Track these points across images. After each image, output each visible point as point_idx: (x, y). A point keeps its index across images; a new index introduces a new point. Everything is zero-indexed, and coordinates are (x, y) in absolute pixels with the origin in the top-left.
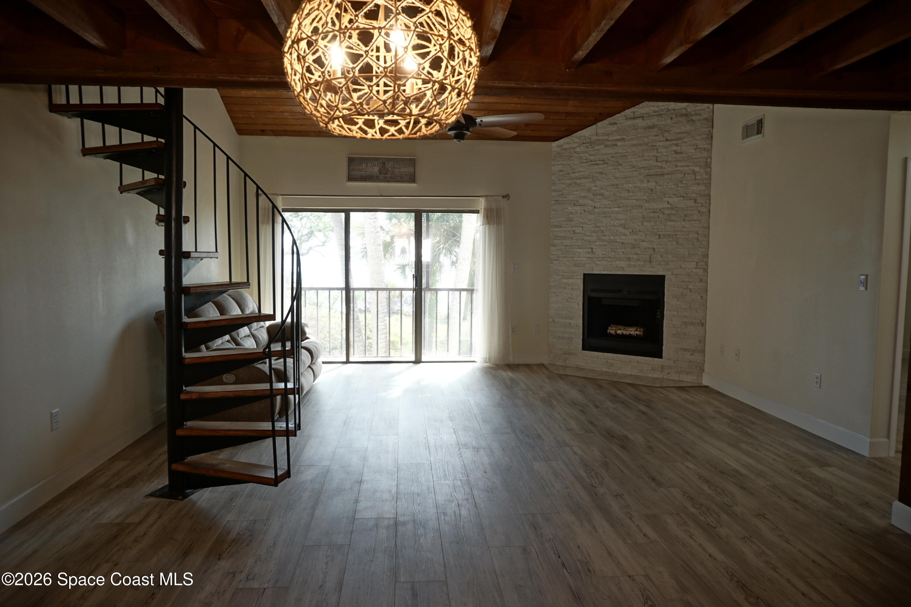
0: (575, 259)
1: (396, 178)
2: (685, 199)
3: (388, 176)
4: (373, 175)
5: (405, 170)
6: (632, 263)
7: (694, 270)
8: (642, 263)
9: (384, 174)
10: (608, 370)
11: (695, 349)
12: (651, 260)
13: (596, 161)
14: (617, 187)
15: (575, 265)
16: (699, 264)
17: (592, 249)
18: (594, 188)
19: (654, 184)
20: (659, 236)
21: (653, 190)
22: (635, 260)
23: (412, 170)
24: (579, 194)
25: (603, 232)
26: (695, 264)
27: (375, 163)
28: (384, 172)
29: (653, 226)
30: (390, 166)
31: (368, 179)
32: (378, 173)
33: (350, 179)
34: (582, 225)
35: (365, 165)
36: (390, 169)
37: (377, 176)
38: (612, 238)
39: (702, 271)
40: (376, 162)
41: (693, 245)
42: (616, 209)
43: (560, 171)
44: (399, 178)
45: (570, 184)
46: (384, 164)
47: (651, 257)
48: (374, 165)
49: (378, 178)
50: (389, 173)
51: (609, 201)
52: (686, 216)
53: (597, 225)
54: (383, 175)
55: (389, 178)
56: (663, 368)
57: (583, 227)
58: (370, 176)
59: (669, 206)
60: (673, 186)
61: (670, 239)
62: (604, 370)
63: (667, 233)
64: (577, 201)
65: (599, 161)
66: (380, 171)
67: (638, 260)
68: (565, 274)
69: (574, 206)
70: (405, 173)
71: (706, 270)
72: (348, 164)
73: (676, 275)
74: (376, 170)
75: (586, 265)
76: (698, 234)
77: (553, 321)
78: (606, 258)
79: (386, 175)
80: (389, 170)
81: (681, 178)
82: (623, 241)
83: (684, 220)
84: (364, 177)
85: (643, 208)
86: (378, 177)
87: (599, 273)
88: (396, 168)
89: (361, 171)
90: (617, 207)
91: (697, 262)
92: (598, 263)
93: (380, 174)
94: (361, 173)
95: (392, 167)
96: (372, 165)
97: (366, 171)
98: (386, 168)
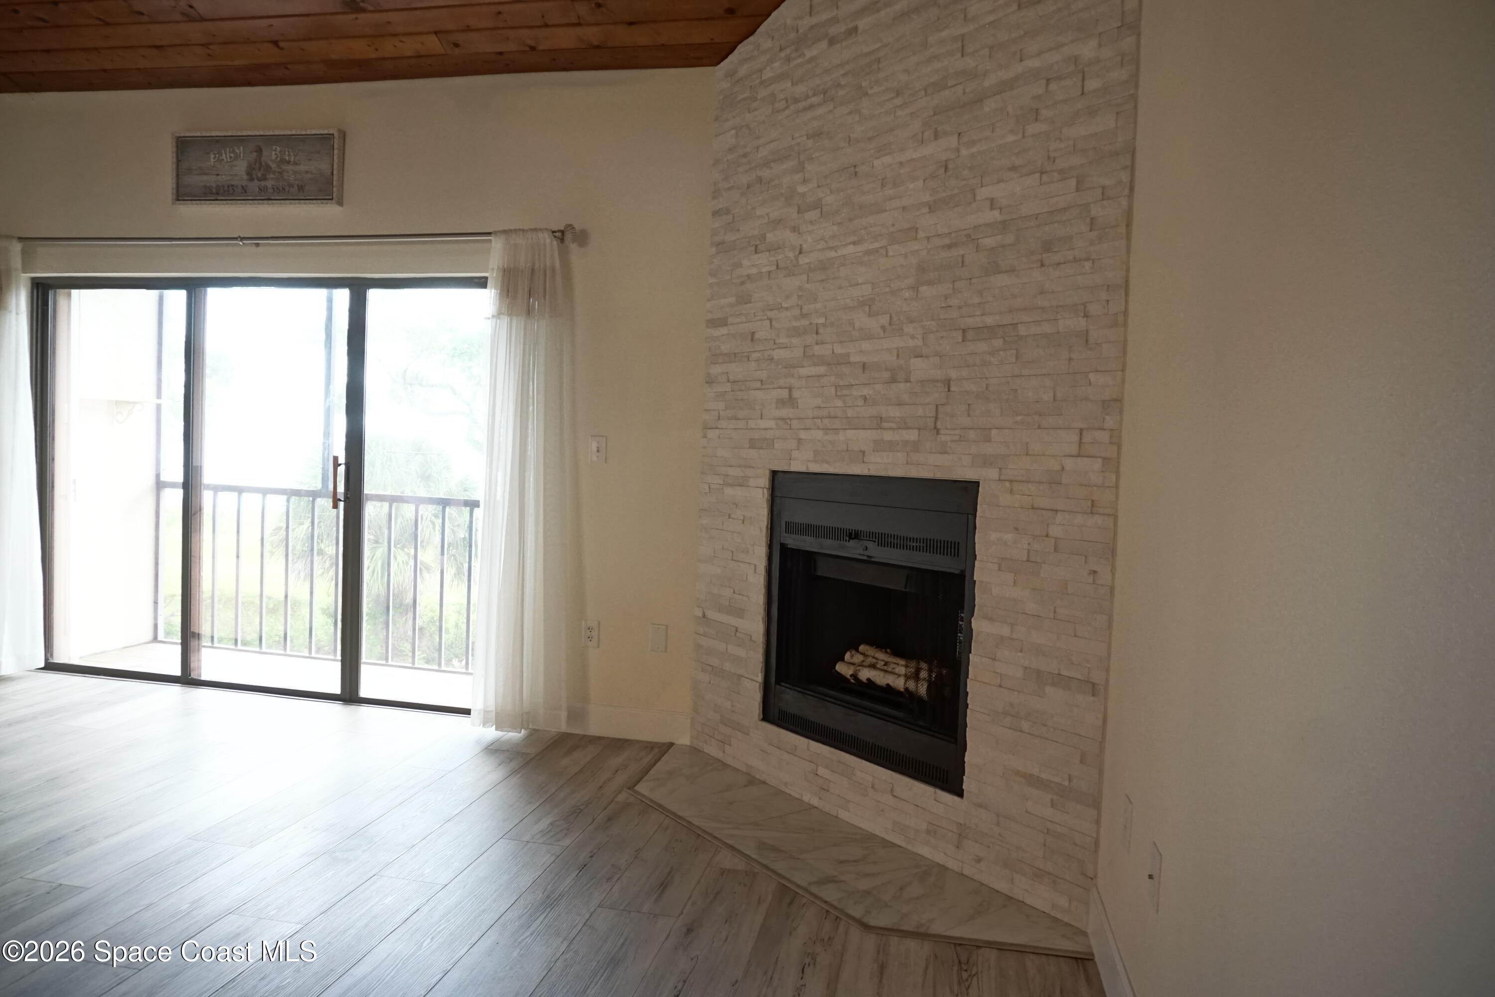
0: (752, 424)
1: (287, 189)
2: (1045, 178)
3: (269, 184)
4: (234, 183)
5: (308, 166)
6: (888, 436)
7: (1069, 463)
8: (913, 435)
9: (259, 180)
10: (815, 801)
11: (1066, 783)
12: (939, 425)
13: (807, 97)
14: (856, 174)
15: (753, 444)
16: (1088, 437)
17: (790, 389)
18: (801, 189)
19: (953, 141)
20: (964, 331)
21: (951, 165)
22: (893, 425)
23: (324, 166)
24: (768, 214)
25: (817, 333)
26: (1075, 438)
27: (238, 151)
28: (259, 175)
29: (946, 297)
30: (274, 157)
31: (222, 195)
32: (245, 177)
33: (182, 195)
34: (770, 314)
35: (214, 158)
36: (273, 166)
37: (242, 187)
38: (839, 350)
39: (1097, 464)
40: (241, 148)
41: (1070, 359)
42: (851, 249)
43: (731, 150)
44: (296, 188)
45: (749, 187)
46: (259, 151)
47: (940, 416)
48: (237, 157)
49: (246, 192)
50: (272, 176)
51: (833, 224)
52: (1047, 246)
53: (805, 311)
54: (256, 182)
55: (272, 191)
56: (962, 834)
57: (771, 320)
58: (226, 188)
59: (995, 216)
60: (1011, 138)
61: (998, 343)
62: (806, 798)
63: (989, 321)
64: (763, 237)
65: (814, 95)
66: (249, 173)
67: (904, 425)
68: (732, 472)
69: (756, 252)
70: (309, 176)
71: (1112, 464)
72: (175, 155)
73: (1011, 481)
75: (776, 446)
76: (1086, 316)
77: (704, 616)
78: (822, 418)
79: (263, 183)
80: (270, 168)
81: (1038, 97)
82: (864, 359)
83: (1042, 265)
84: (214, 191)
85: (921, 234)
86: (244, 190)
87: (802, 469)
88: (289, 162)
89: (206, 174)
90: (854, 243)
91: (1081, 430)
92: (803, 435)
94: (205, 178)
95: (279, 159)
96: (232, 155)
97: (218, 175)
98: (263, 164)
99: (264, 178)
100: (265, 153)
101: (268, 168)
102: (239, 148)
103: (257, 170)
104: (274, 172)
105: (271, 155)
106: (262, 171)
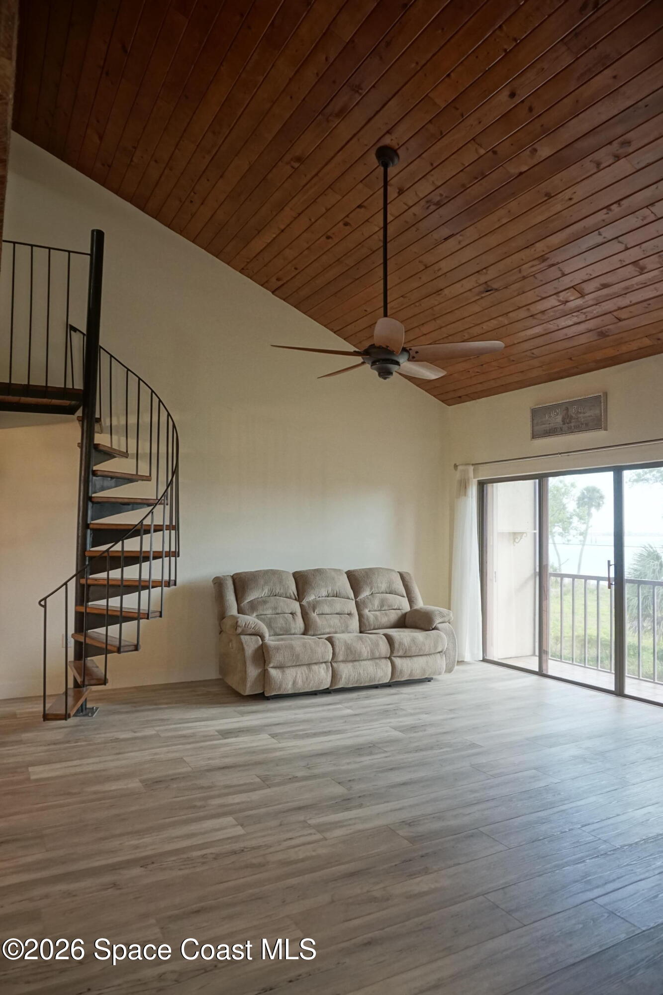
1: (580, 426)
3: (572, 424)
4: (556, 427)
5: (590, 413)
9: (568, 424)
23: (597, 412)
28: (568, 421)
30: (574, 411)
31: (552, 433)
32: (561, 423)
33: (534, 436)
35: (548, 416)
36: (574, 415)
37: (560, 428)
44: (584, 425)
46: (567, 409)
48: (557, 414)
49: (562, 430)
50: (573, 421)
54: (566, 424)
55: (573, 428)
58: (553, 430)
66: (564, 422)
70: (591, 418)
72: (531, 418)
74: (559, 419)
79: (569, 425)
84: (548, 432)
88: (580, 413)
89: (544, 424)
93: (564, 424)
94: (544, 426)
95: (576, 412)
96: (555, 414)
97: (549, 424)
98: (569, 416)
99: (570, 422)
100: (570, 410)
101: (572, 416)
102: (558, 410)
103: (567, 419)
104: (575, 418)
105: (572, 411)
106: (569, 419)
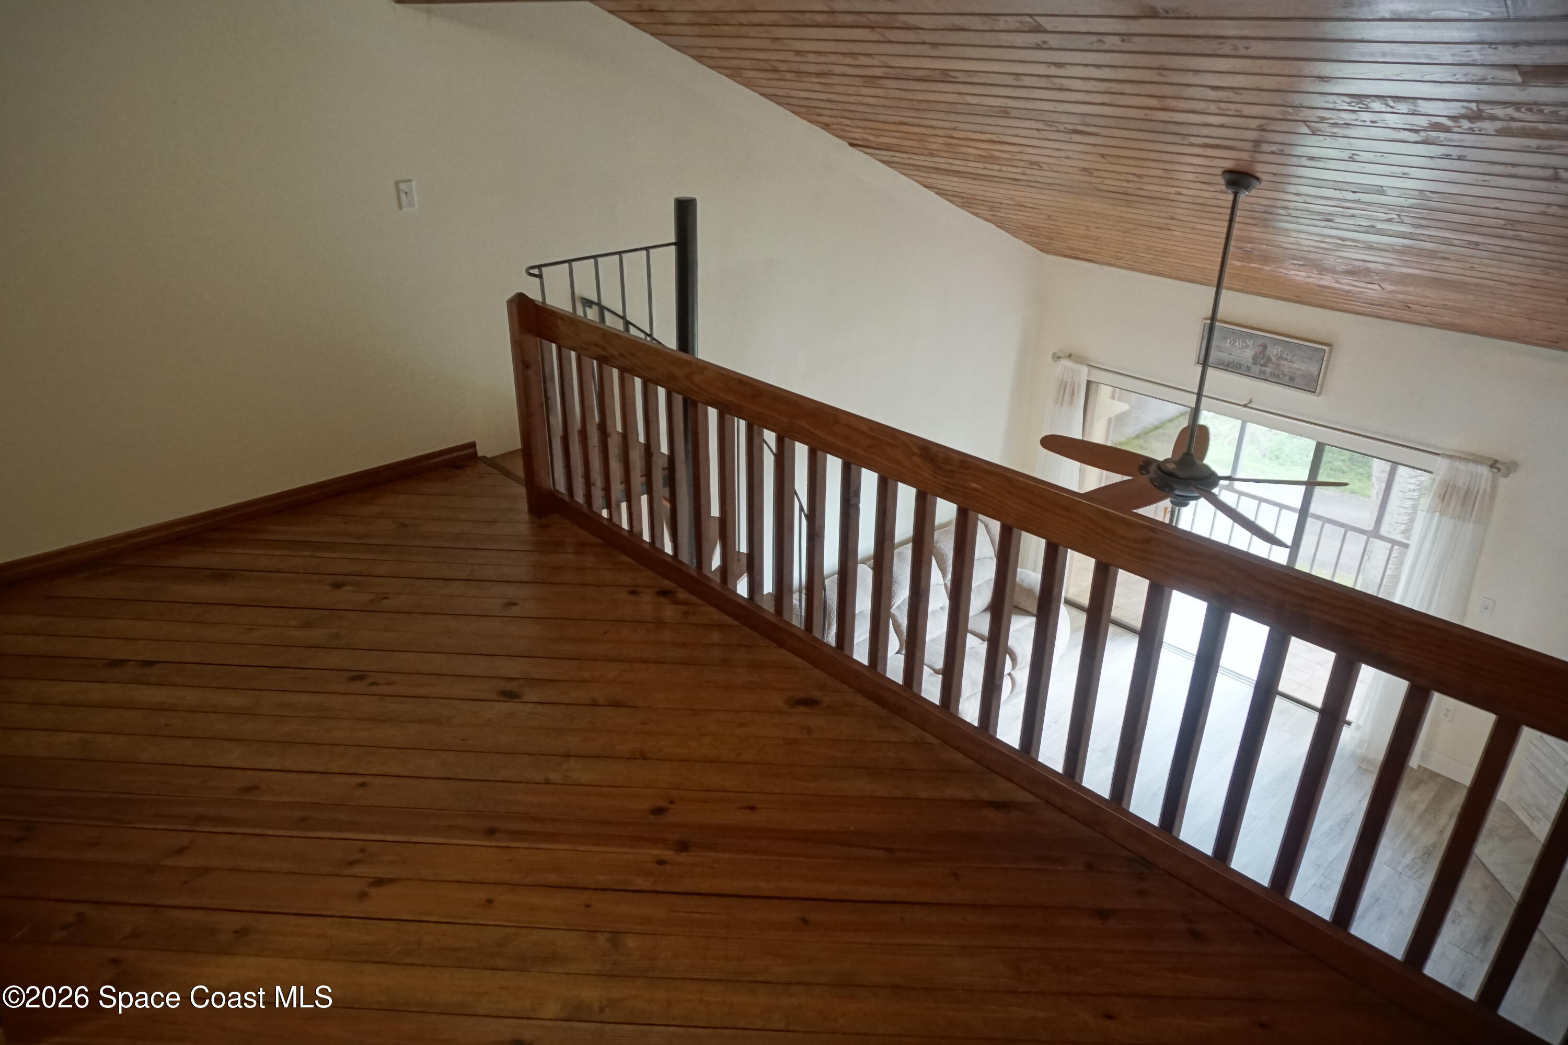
1: (1281, 376)
3: (1268, 370)
4: (1241, 362)
5: (1301, 366)
9: (1261, 365)
23: (1314, 369)
27: (1249, 343)
28: (1262, 362)
30: (1275, 354)
31: (1231, 368)
32: (1251, 361)
35: (1230, 343)
36: (1274, 359)
37: (1247, 366)
40: (1252, 341)
44: (1287, 378)
46: (1265, 347)
48: (1247, 346)
49: (1249, 371)
50: (1271, 365)
54: (1258, 366)
55: (1269, 375)
58: (1235, 364)
66: (1254, 359)
70: (1300, 372)
72: (1202, 335)
74: (1246, 354)
79: (1264, 368)
80: (1271, 360)
84: (1226, 363)
86: (1248, 369)
88: (1286, 359)
89: (1222, 352)
93: (1255, 364)
94: (1221, 354)
95: (1279, 356)
96: (1243, 344)
97: (1231, 354)
98: (1266, 356)
99: (1265, 365)
100: (1268, 349)
101: (1269, 360)
102: (1250, 341)
103: (1261, 358)
104: (1274, 364)
105: (1273, 352)
106: (1264, 360)
